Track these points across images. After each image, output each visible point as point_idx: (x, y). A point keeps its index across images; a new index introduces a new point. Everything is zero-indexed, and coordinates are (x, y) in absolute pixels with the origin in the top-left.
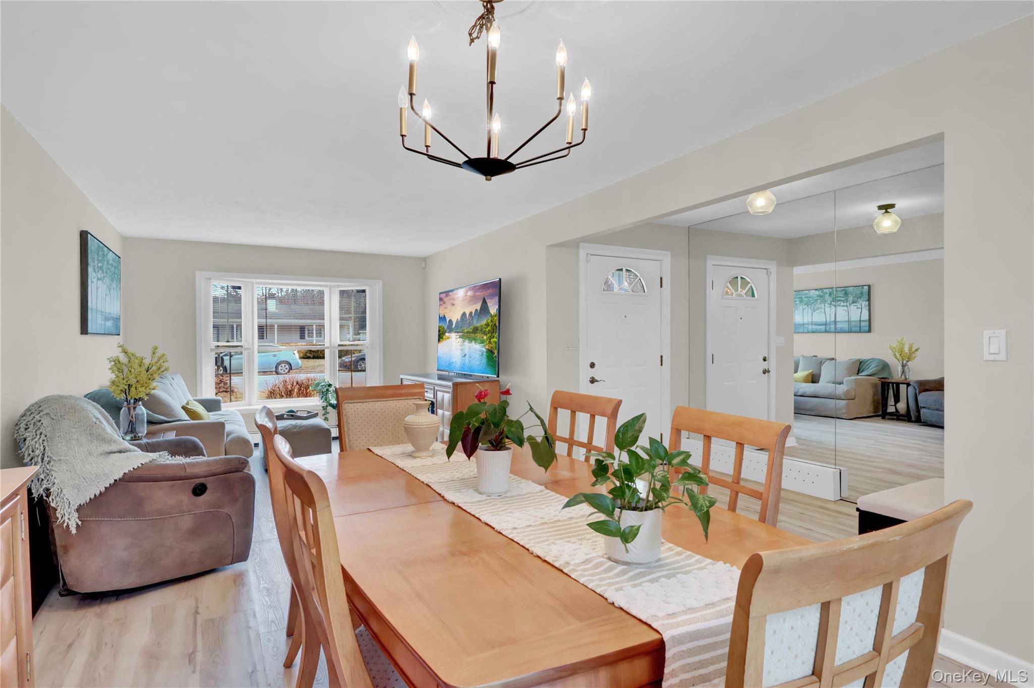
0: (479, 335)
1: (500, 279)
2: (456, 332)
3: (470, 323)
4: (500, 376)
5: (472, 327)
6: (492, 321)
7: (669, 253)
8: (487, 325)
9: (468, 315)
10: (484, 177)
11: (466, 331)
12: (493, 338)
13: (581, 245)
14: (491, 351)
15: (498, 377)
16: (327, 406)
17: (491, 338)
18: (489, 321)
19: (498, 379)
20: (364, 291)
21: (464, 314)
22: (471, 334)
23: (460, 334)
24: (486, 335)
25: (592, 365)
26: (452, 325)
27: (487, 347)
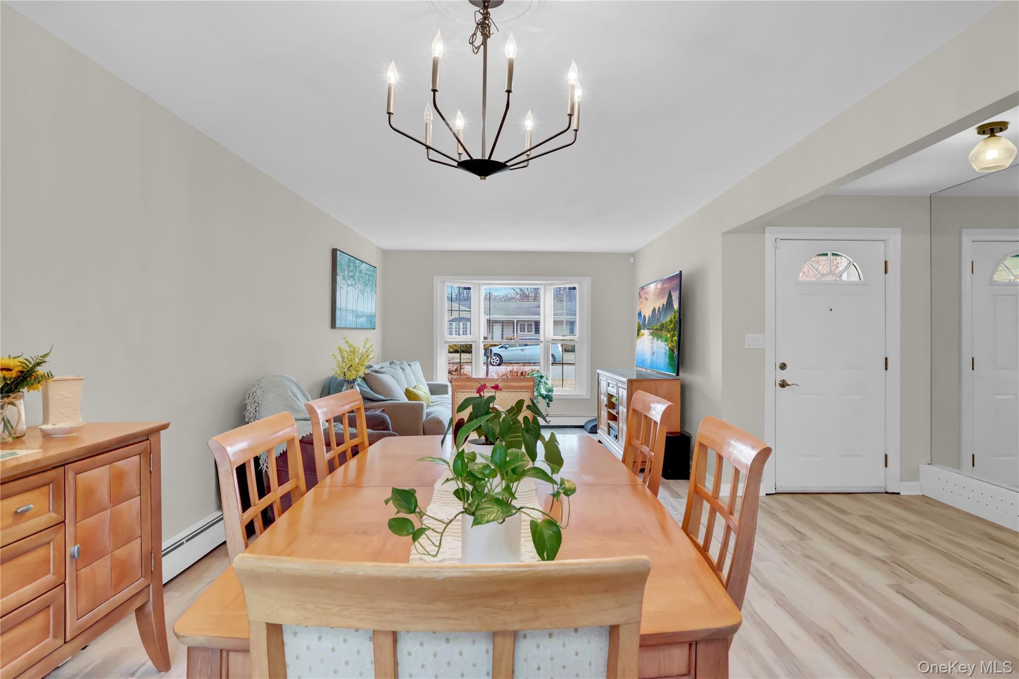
0: (664, 333)
1: (681, 272)
2: (648, 329)
3: (658, 319)
4: (680, 374)
5: (659, 324)
6: (674, 318)
7: (899, 230)
8: (671, 322)
9: (657, 310)
11: (655, 328)
12: (675, 336)
13: (767, 229)
14: (672, 350)
15: (678, 375)
16: (537, 396)
17: (673, 336)
18: (673, 317)
19: (678, 377)
20: (574, 288)
21: (654, 310)
22: (659, 332)
23: (651, 331)
24: (669, 332)
25: (783, 366)
26: (646, 321)
27: (670, 346)
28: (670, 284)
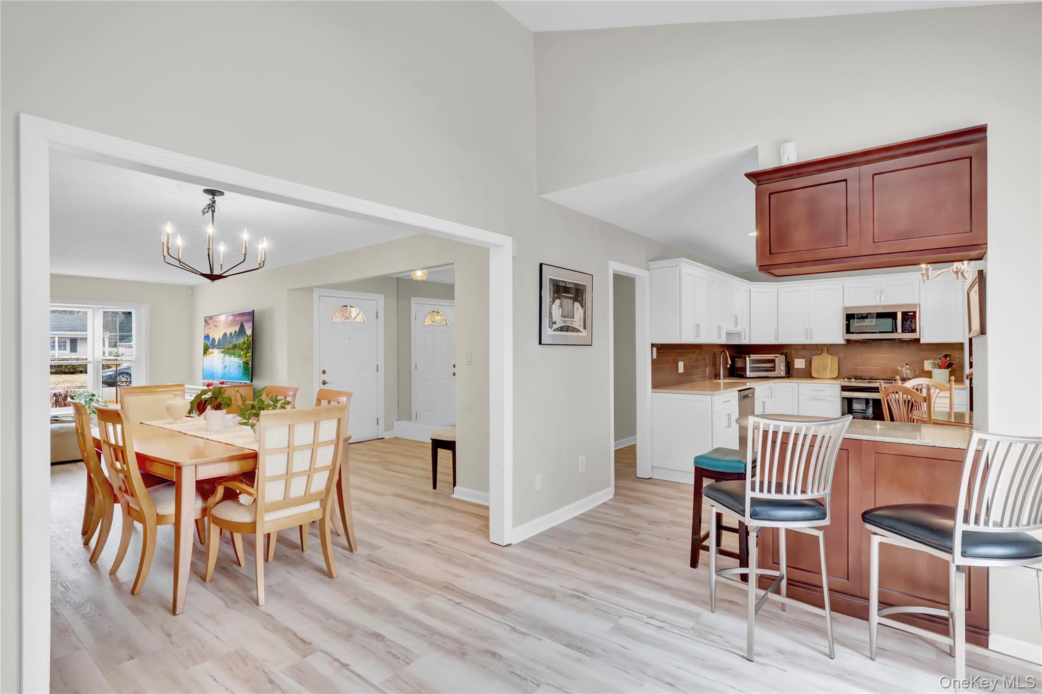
0: (237, 351)
1: (253, 311)
2: (218, 348)
3: (230, 341)
4: (253, 381)
5: (231, 345)
6: (248, 340)
7: (383, 295)
8: (244, 343)
9: (228, 335)
10: (210, 281)
11: (227, 347)
12: (249, 353)
13: (314, 289)
14: (247, 363)
15: (252, 382)
17: (247, 353)
18: (246, 340)
19: (251, 384)
20: (130, 313)
21: (225, 334)
22: (231, 350)
23: (221, 350)
24: (243, 351)
25: (324, 372)
26: (215, 342)
27: (244, 360)
28: (241, 318)
